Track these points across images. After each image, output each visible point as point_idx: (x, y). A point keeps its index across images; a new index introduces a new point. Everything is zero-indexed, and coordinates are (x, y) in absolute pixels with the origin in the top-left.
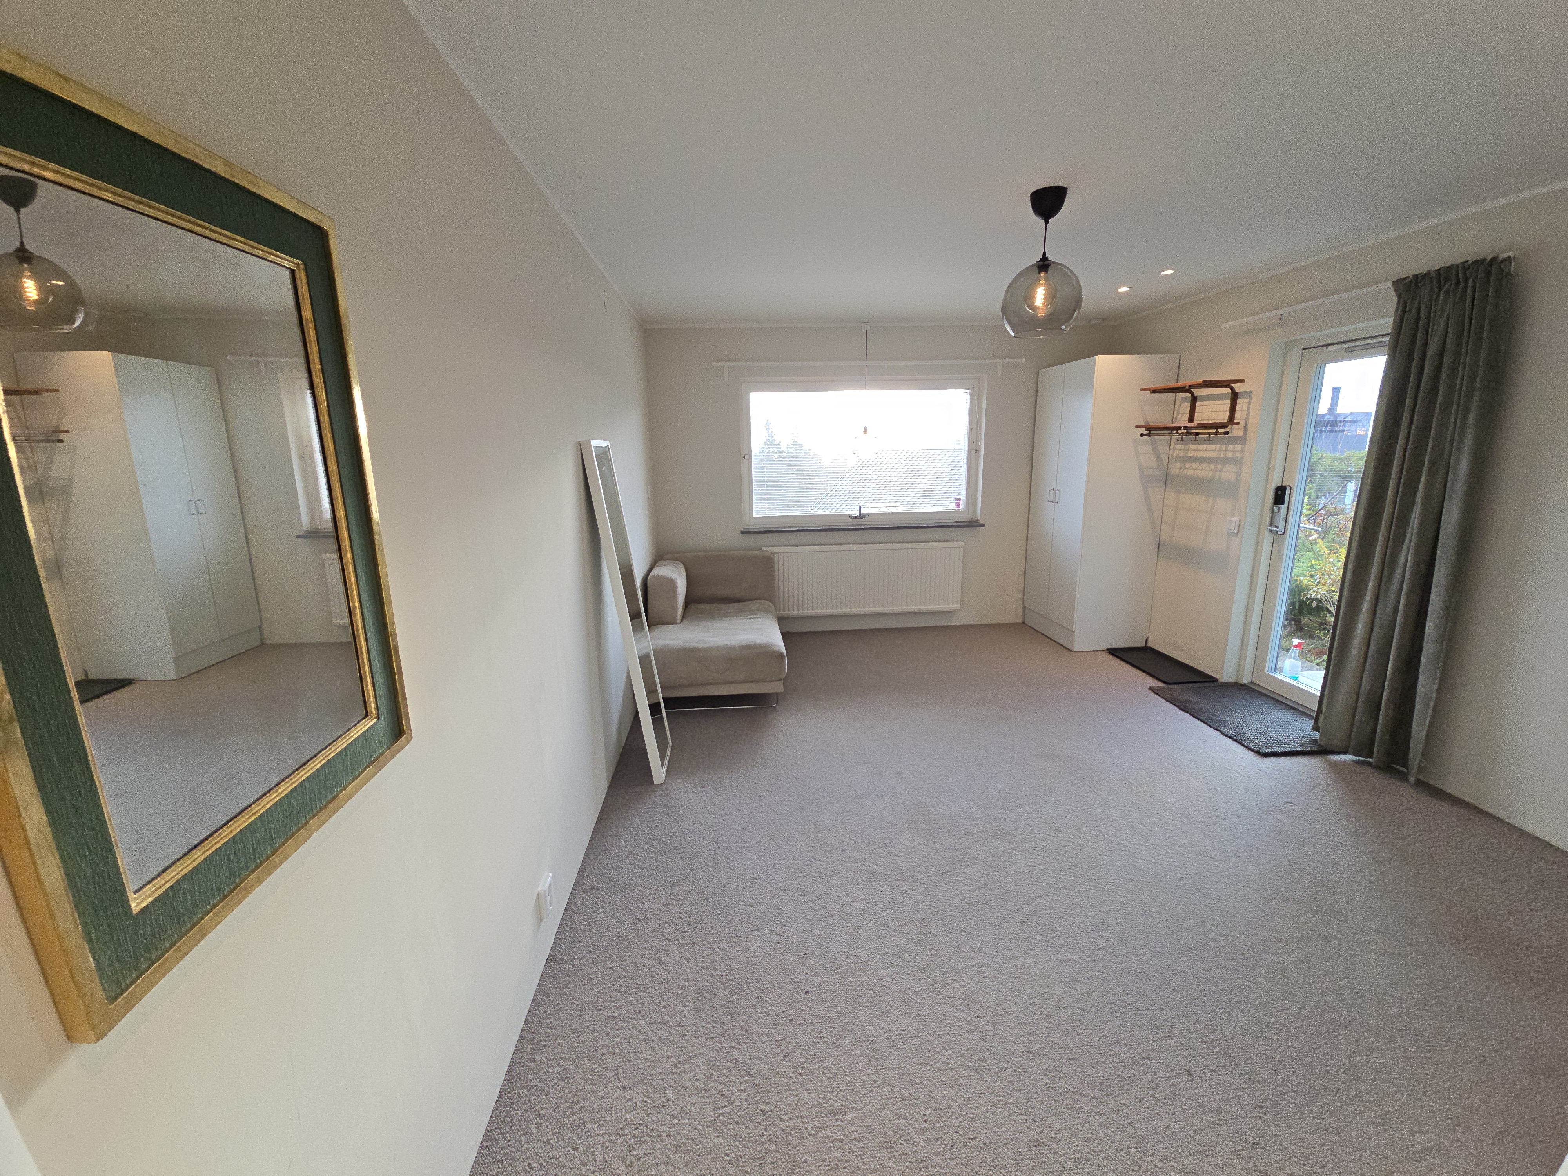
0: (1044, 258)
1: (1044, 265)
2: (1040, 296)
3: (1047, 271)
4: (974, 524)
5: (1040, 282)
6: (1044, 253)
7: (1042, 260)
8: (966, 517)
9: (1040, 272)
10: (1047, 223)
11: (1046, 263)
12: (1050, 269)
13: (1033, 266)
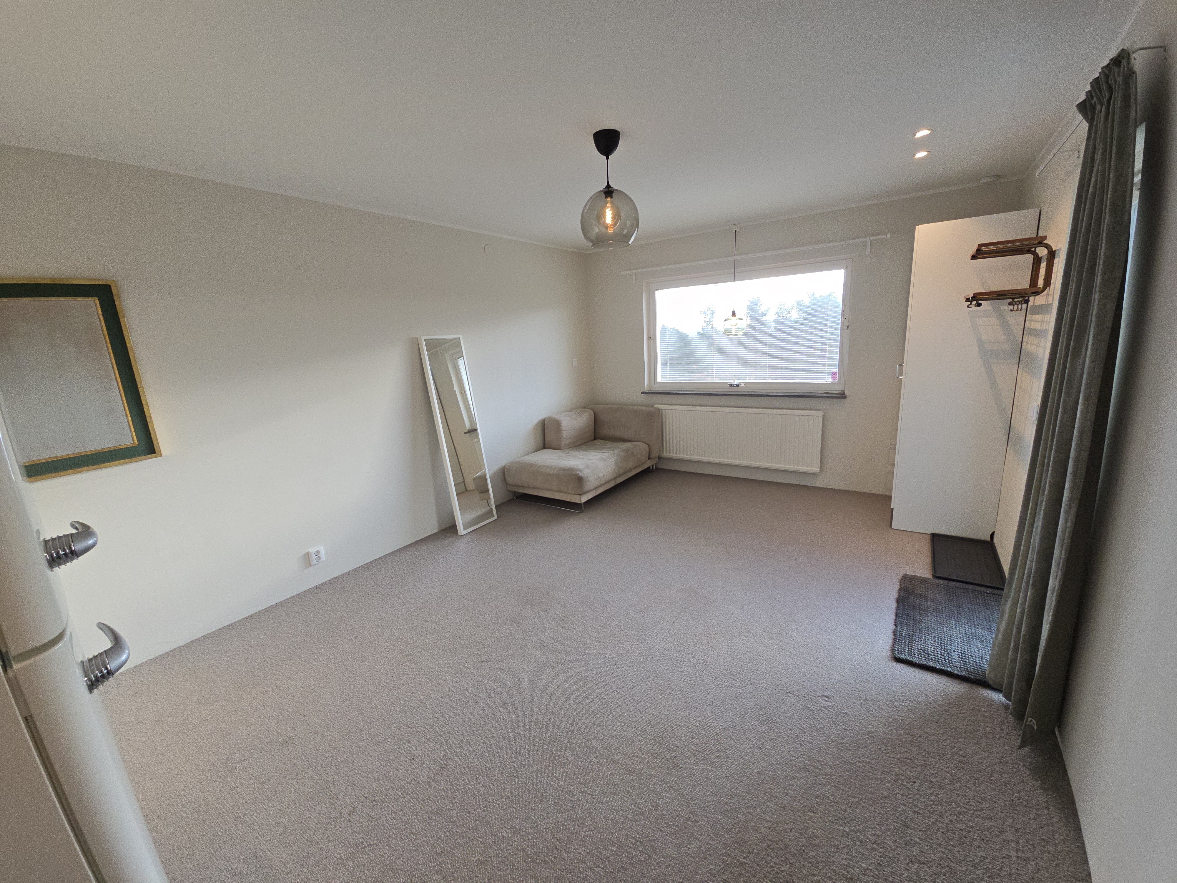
0: (608, 186)
1: (609, 192)
2: (609, 216)
3: (611, 197)
4: (842, 396)
5: (608, 205)
6: (608, 182)
7: (606, 187)
8: (837, 389)
9: (606, 197)
10: (607, 158)
11: (610, 189)
12: (614, 195)
13: (601, 191)
